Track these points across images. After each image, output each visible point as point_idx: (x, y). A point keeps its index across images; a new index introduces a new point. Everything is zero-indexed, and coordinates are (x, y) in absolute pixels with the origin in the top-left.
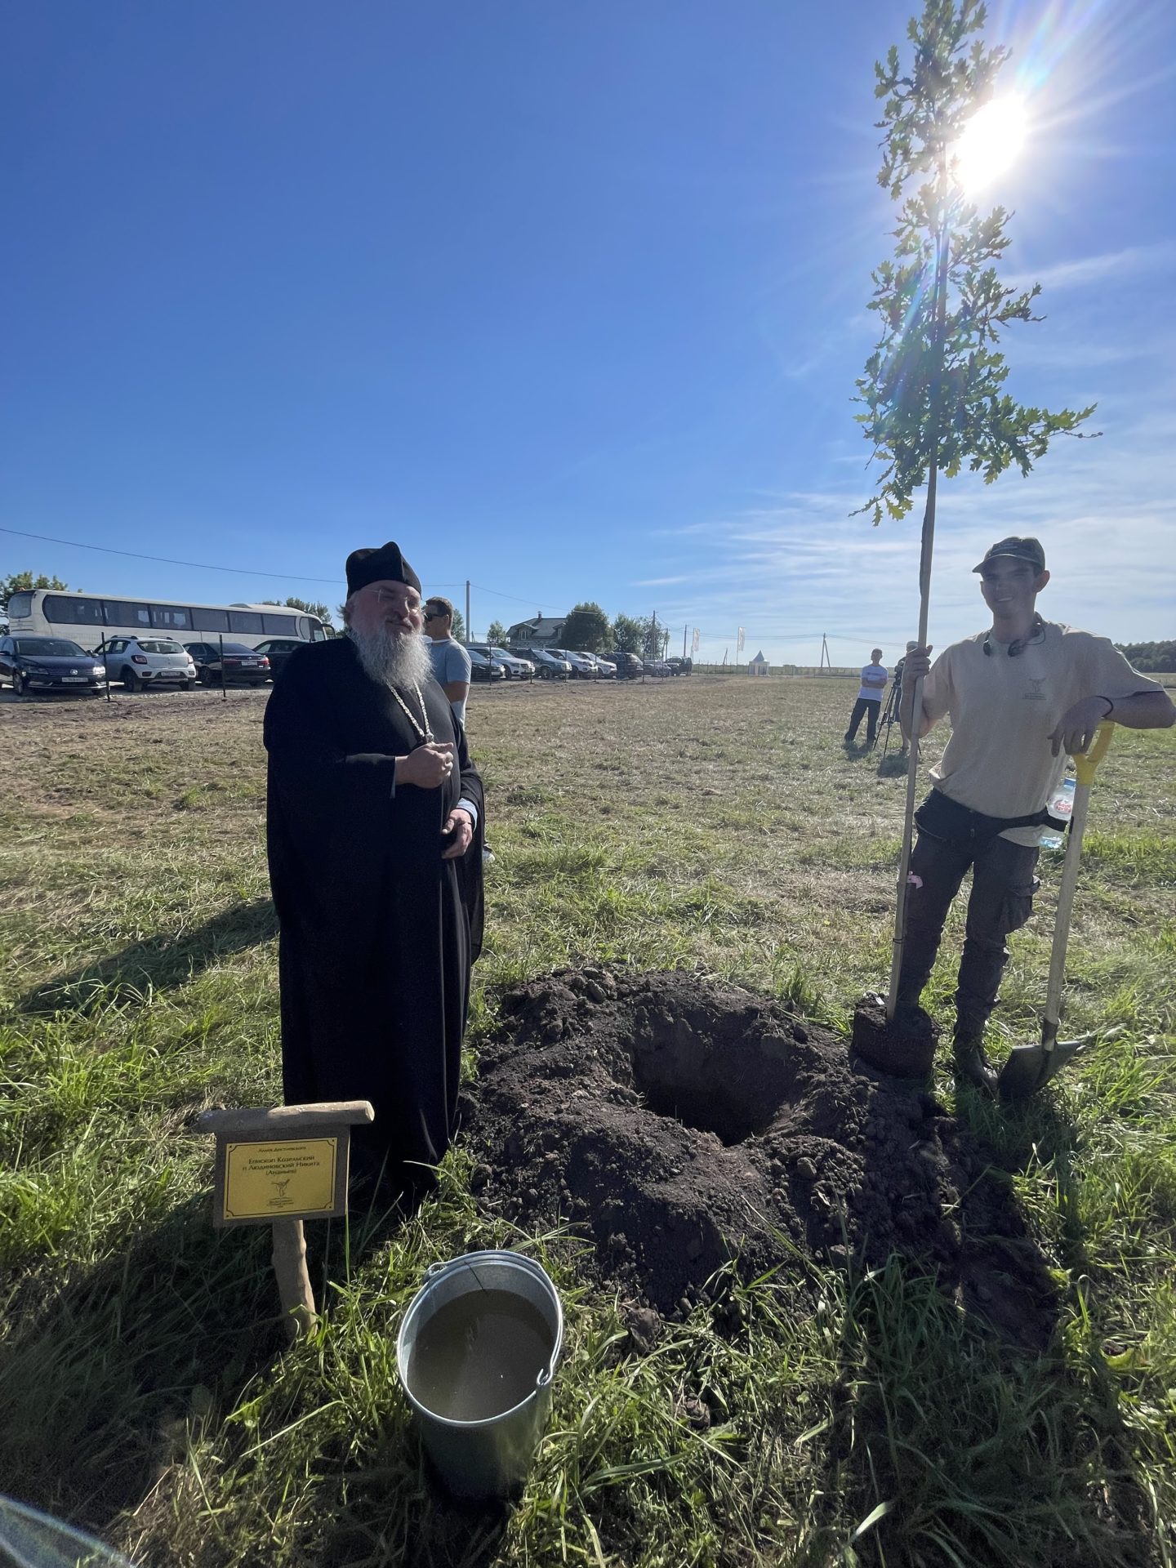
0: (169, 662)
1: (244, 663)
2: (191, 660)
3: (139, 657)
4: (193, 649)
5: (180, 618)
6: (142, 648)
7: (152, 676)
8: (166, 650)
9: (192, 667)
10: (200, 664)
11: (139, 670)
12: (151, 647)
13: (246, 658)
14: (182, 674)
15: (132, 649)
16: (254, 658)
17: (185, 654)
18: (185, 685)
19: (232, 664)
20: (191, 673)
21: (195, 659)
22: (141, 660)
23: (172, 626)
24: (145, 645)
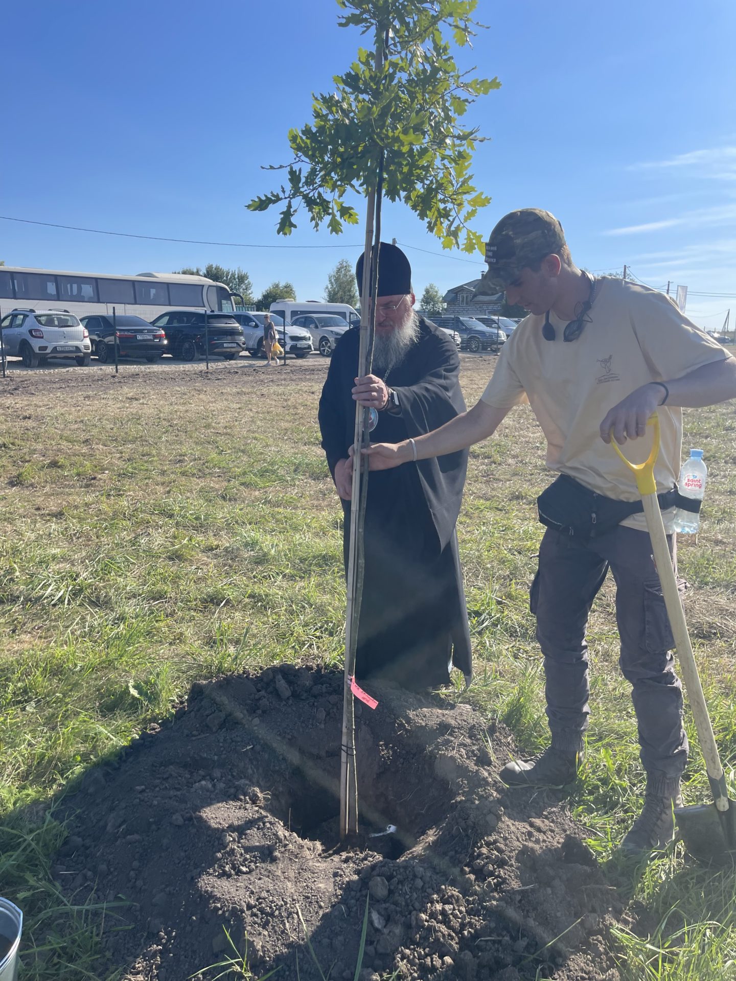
0: (65, 336)
1: (139, 337)
2: (86, 334)
3: (36, 330)
4: (92, 323)
5: (88, 290)
6: (40, 322)
7: (49, 351)
8: (64, 324)
9: (87, 342)
10: (95, 338)
11: (36, 344)
12: (50, 321)
13: (141, 331)
14: (78, 349)
15: (30, 323)
16: (150, 331)
17: (81, 328)
18: (81, 360)
19: (128, 338)
20: (86, 347)
21: (90, 333)
22: (38, 334)
23: (79, 298)
24: (43, 319)
